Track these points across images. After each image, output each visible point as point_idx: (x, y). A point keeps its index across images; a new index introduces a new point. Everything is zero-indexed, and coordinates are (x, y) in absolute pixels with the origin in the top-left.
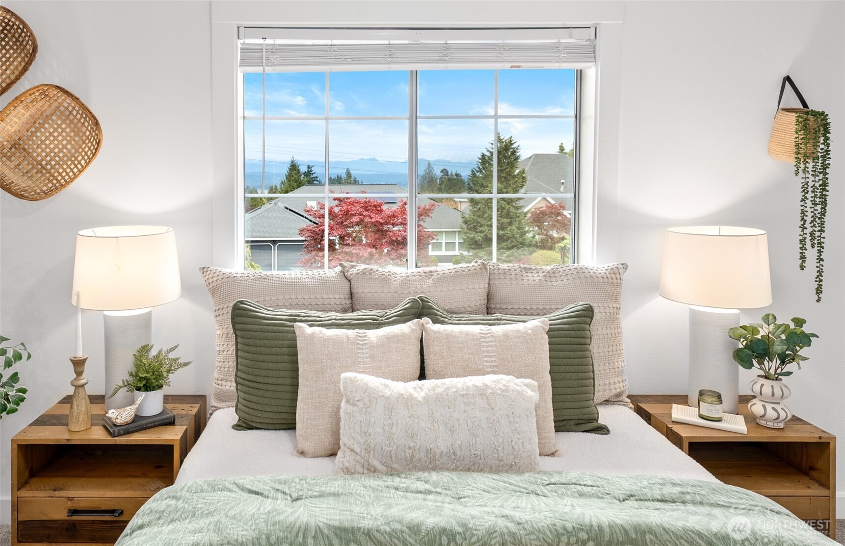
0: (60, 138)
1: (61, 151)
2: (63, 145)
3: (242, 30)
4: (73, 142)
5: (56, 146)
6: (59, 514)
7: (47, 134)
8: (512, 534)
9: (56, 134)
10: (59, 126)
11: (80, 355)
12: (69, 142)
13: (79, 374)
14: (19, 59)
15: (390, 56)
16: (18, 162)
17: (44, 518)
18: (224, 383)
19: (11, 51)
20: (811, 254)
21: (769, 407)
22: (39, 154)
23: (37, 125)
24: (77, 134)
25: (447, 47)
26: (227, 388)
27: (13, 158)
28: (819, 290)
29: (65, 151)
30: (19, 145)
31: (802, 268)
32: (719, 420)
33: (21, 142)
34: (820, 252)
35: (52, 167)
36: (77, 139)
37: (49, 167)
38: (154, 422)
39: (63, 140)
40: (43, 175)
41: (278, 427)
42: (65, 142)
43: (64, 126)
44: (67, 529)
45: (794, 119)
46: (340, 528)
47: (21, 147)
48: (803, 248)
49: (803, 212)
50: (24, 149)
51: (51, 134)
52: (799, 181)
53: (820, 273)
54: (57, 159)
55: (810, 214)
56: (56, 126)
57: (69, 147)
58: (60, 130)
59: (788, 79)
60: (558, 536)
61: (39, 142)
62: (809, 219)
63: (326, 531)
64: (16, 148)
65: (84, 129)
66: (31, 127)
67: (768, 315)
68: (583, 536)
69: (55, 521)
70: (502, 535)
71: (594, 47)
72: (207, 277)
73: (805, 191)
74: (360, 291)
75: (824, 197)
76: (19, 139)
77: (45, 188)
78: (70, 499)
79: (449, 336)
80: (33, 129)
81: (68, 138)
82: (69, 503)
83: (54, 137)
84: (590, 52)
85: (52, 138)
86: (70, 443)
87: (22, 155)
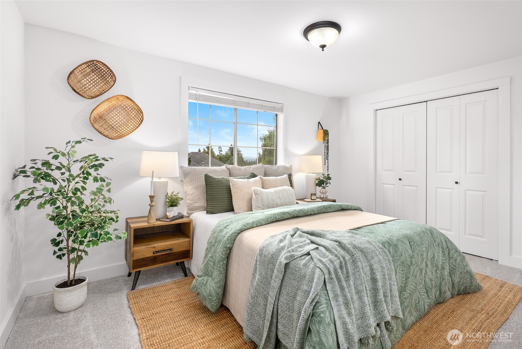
0: (120, 116)
1: (120, 121)
2: (122, 120)
3: (190, 87)
4: (126, 119)
5: (119, 119)
6: (150, 254)
7: (115, 114)
8: (312, 209)
9: (119, 115)
10: (120, 112)
11: (152, 194)
12: (124, 118)
13: (152, 201)
14: (103, 83)
15: (234, 103)
16: (102, 124)
17: (144, 257)
18: (195, 204)
19: (99, 80)
20: (326, 161)
21: (324, 195)
22: (111, 122)
23: (111, 110)
24: (128, 116)
25: (249, 103)
26: (196, 205)
27: (100, 122)
28: (328, 170)
29: (122, 121)
30: (103, 117)
31: (325, 165)
32: (315, 200)
33: (103, 116)
34: (328, 161)
35: (117, 127)
36: (128, 117)
37: (115, 127)
38: (176, 218)
39: (121, 117)
40: (113, 130)
41: (223, 211)
42: (122, 118)
43: (122, 112)
44: (153, 260)
45: (323, 131)
46: (281, 212)
47: (103, 118)
48: (325, 160)
49: (325, 152)
50: (105, 119)
51: (116, 115)
52: (324, 145)
53: (328, 165)
54: (119, 124)
55: (326, 152)
56: (119, 112)
57: (124, 120)
58: (120, 113)
59: (319, 123)
60: (319, 208)
61: (111, 117)
62: (326, 154)
63: (279, 214)
64: (101, 118)
65: (132, 114)
66: (108, 111)
67: (323, 174)
68: (322, 207)
69: (148, 258)
70: (310, 209)
71: (282, 109)
72: (183, 170)
73: (325, 147)
74: (233, 172)
75: (328, 149)
76: (103, 115)
77: (115, 135)
78: (154, 248)
79: (269, 179)
80: (109, 112)
81: (124, 117)
82: (154, 249)
83: (118, 116)
84: (281, 110)
85: (117, 116)
86: (155, 226)
87: (104, 121)
